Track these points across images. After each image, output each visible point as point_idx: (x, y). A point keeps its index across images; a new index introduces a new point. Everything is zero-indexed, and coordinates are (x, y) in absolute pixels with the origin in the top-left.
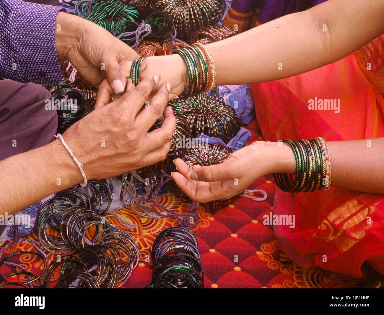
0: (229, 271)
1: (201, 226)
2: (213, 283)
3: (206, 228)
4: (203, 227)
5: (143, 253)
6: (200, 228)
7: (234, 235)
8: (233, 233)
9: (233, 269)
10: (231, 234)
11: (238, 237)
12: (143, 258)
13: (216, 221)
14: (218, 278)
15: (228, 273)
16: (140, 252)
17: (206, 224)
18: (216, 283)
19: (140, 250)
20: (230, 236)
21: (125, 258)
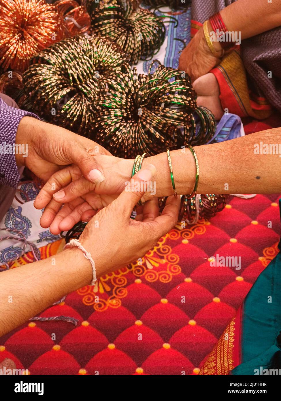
0: (230, 282)
1: (197, 233)
2: (215, 296)
3: (203, 235)
4: (199, 234)
5: (138, 268)
6: (196, 235)
7: (233, 240)
8: (232, 238)
9: (235, 280)
10: (230, 239)
11: (238, 241)
12: (138, 273)
13: (212, 225)
14: (219, 291)
15: (230, 285)
16: (136, 267)
17: (202, 230)
18: (217, 297)
19: (136, 265)
20: (229, 241)
21: (121, 275)
